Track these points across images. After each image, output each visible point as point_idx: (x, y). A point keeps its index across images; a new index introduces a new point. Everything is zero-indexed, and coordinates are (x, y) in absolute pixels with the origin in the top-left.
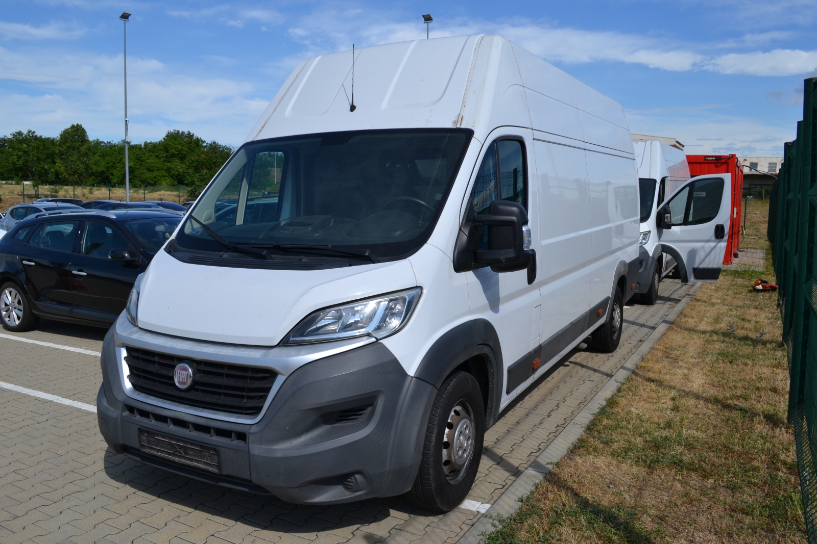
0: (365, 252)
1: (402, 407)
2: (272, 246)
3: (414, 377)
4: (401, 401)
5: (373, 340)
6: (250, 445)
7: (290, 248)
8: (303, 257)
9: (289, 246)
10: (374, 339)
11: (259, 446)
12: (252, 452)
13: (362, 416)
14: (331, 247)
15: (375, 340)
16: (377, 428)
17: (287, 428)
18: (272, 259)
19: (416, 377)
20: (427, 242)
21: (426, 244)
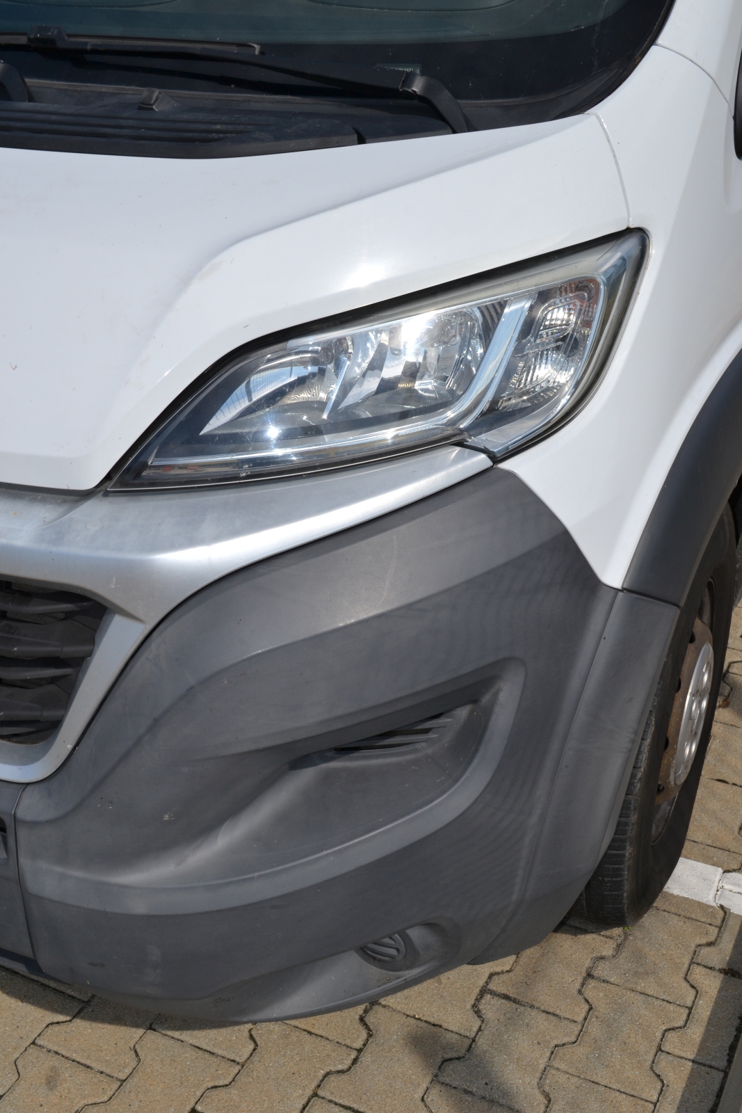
0: (409, 78)
1: (578, 700)
2: (23, 40)
3: (623, 590)
4: (575, 683)
5: (480, 461)
6: (22, 860)
7: (94, 51)
8: (157, 92)
9: (91, 43)
10: (483, 456)
11: (58, 869)
12: (32, 885)
13: (431, 735)
14: (262, 53)
15: (489, 463)
16: (493, 786)
17: (166, 817)
18: (31, 99)
19: (629, 591)
20: (660, 40)
21: (653, 49)
